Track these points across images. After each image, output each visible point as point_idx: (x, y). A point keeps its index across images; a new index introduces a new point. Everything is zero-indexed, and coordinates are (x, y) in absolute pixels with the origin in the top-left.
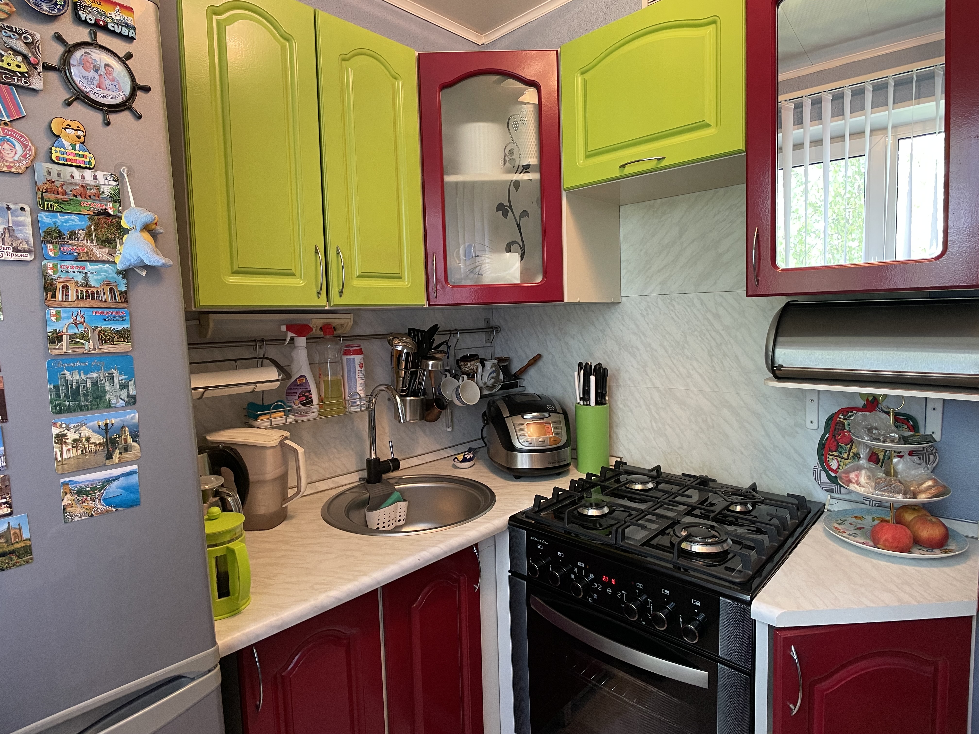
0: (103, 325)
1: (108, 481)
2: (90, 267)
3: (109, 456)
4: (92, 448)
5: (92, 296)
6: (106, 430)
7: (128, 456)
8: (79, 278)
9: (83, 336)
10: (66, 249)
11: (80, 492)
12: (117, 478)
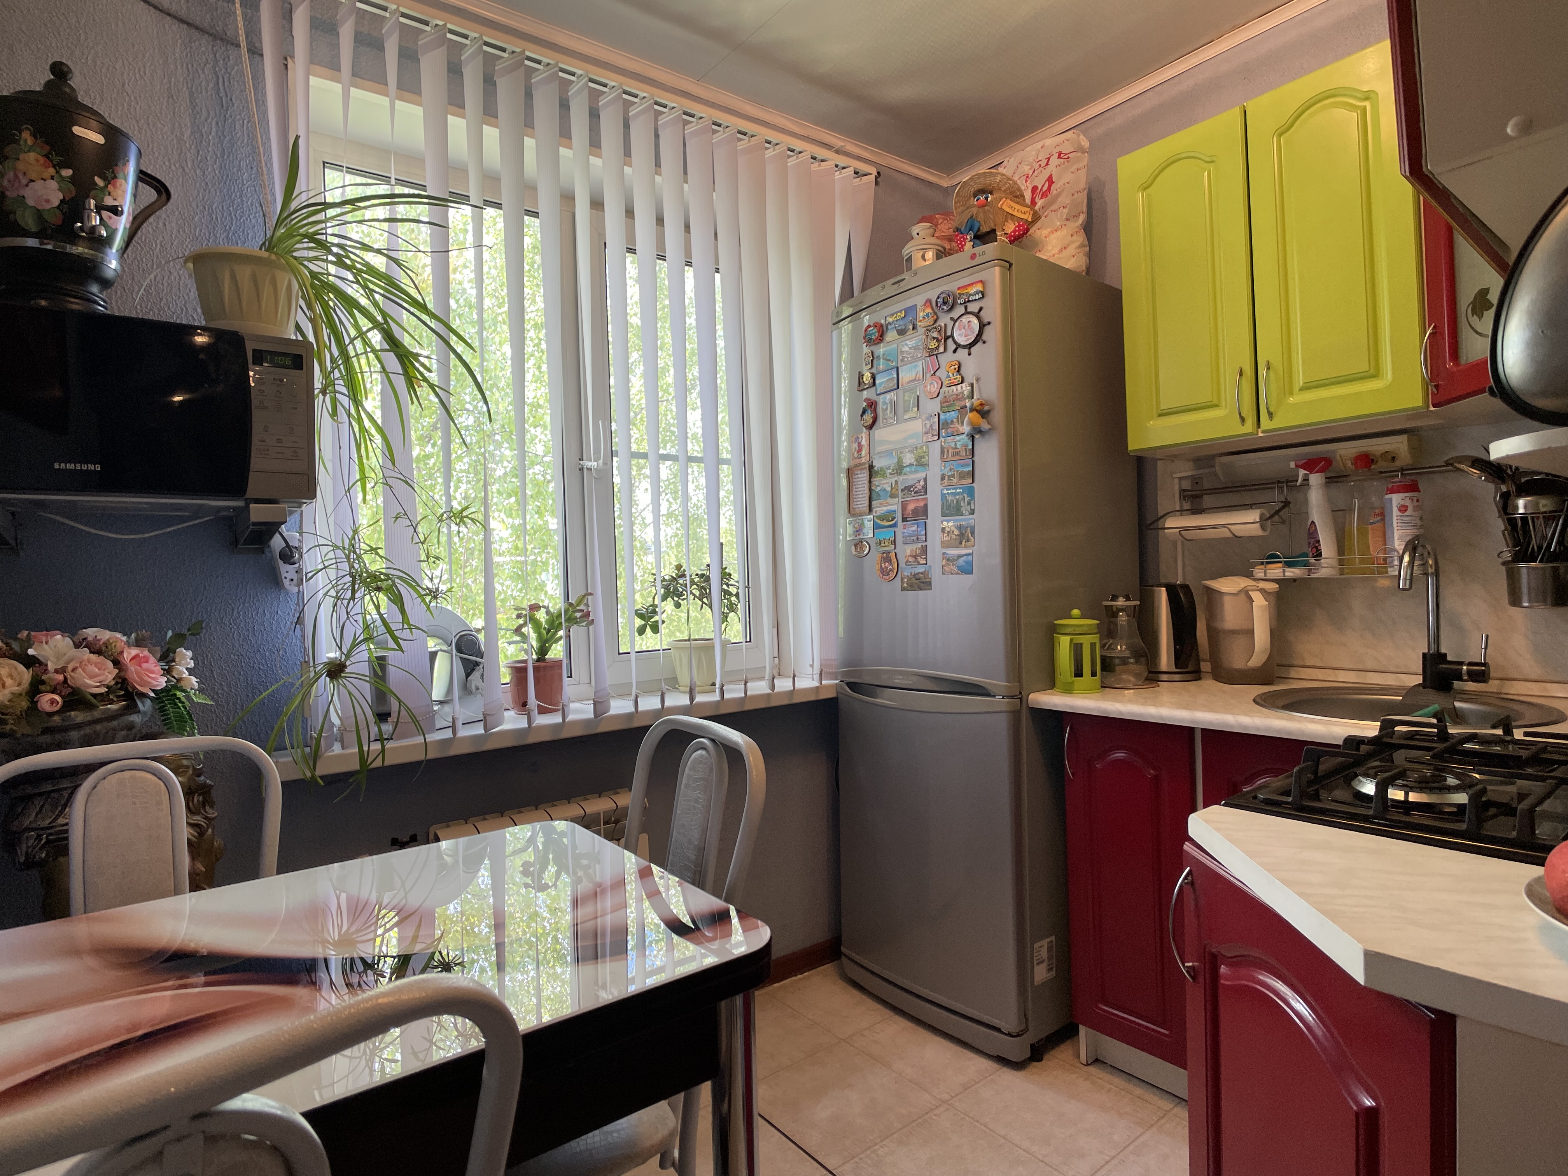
0: (961, 469)
1: (960, 556)
2: (958, 438)
3: (961, 543)
4: (954, 537)
5: (957, 454)
6: (960, 528)
7: (969, 544)
8: (953, 445)
9: (953, 476)
10: (949, 430)
11: (948, 560)
12: (963, 556)
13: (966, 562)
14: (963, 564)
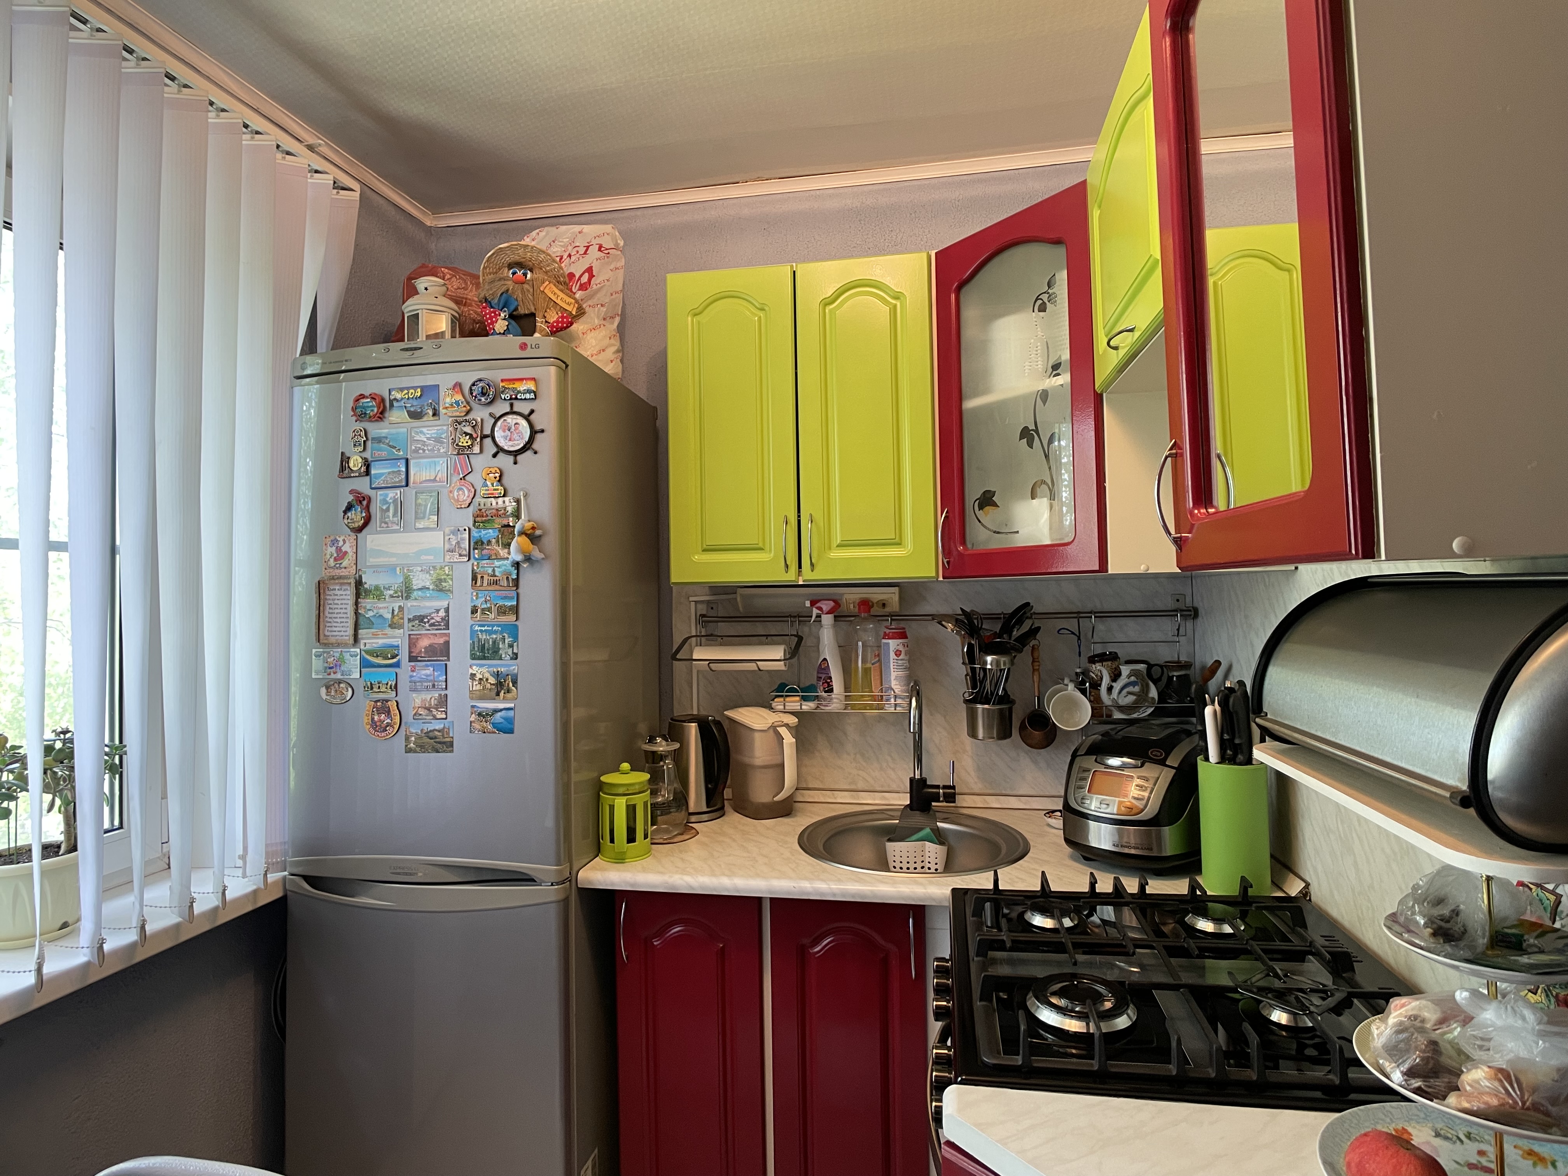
0: (501, 603)
1: (496, 711)
2: (497, 563)
3: (498, 694)
4: (488, 686)
5: (496, 583)
6: (497, 675)
7: (509, 695)
8: (490, 571)
9: (489, 610)
10: (485, 552)
11: (480, 714)
12: (501, 710)
13: (506, 719)
14: (502, 720)
